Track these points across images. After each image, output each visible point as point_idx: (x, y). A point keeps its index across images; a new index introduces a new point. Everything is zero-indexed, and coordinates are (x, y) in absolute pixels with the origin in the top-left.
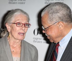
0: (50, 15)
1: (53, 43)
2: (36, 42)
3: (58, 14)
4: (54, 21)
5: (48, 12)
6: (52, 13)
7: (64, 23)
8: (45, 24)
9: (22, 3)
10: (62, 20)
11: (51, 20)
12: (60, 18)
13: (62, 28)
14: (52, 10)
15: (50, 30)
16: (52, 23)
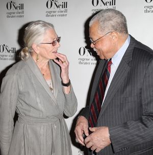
1: (105, 59)
2: (82, 63)
6: (104, 21)
8: (95, 35)
9: (63, 15)
12: (113, 27)
15: (100, 42)
16: (104, 34)
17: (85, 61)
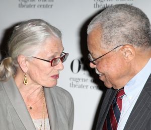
0: (106, 31)
1: (112, 88)
3: (123, 29)
4: (115, 43)
5: (102, 25)
6: (110, 27)
7: (135, 47)
8: (95, 49)
9: (47, 6)
10: (131, 41)
11: (108, 41)
12: (126, 37)
13: (130, 58)
14: (109, 20)
16: (111, 48)
17: (80, 83)
